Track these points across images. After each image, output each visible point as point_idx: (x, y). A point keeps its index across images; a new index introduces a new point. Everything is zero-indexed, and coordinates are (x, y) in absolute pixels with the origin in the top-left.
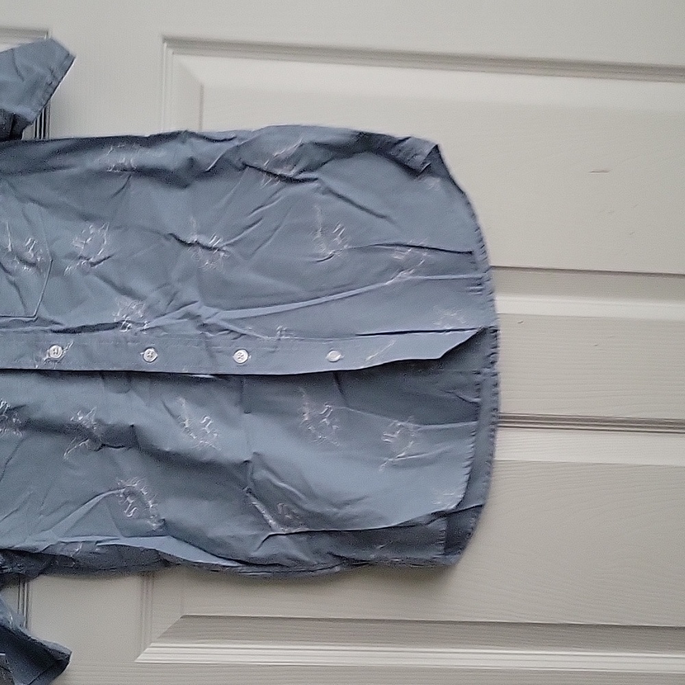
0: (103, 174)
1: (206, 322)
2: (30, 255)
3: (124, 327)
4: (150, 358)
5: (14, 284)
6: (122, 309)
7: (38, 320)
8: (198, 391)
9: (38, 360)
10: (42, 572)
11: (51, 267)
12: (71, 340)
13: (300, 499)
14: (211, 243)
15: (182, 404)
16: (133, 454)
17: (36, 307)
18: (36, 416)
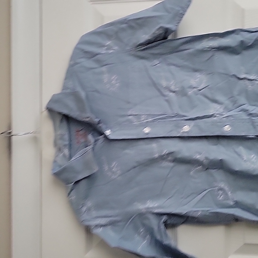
0: (203, 51)
1: (252, 112)
2: (173, 88)
3: (215, 117)
4: (227, 130)
5: (167, 101)
6: (214, 109)
7: (177, 115)
8: (249, 143)
9: (179, 132)
10: (183, 223)
11: (182, 93)
12: (192, 123)
14: (251, 77)
15: (241, 149)
16: (221, 171)
17: (177, 110)
18: (179, 156)
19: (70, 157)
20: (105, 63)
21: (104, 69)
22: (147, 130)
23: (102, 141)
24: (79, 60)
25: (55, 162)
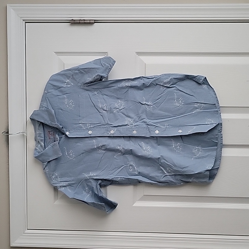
0: (122, 88)
1: (148, 123)
2: (105, 108)
3: (128, 125)
4: (135, 133)
5: (101, 115)
6: (127, 121)
7: (108, 124)
8: (147, 140)
9: (108, 134)
10: (110, 184)
11: (110, 111)
12: (116, 129)
13: (172, 167)
14: (148, 104)
15: (143, 144)
16: (131, 156)
17: (107, 121)
18: (108, 147)
19: (45, 147)
20: (65, 93)
21: (65, 96)
22: (90, 132)
23: (64, 138)
24: (50, 91)
25: (36, 149)
